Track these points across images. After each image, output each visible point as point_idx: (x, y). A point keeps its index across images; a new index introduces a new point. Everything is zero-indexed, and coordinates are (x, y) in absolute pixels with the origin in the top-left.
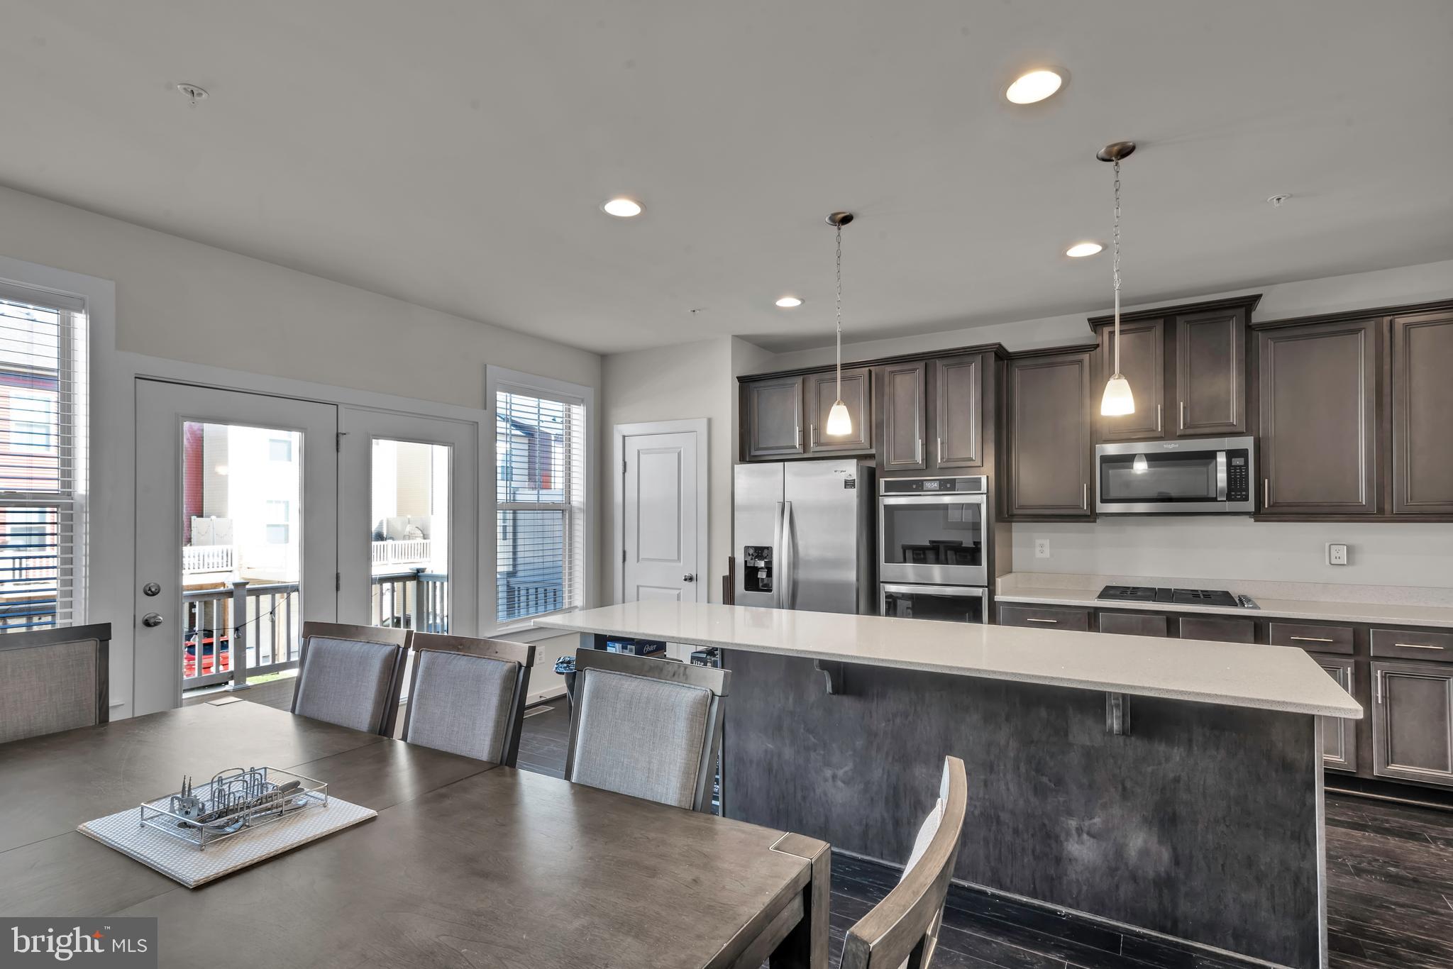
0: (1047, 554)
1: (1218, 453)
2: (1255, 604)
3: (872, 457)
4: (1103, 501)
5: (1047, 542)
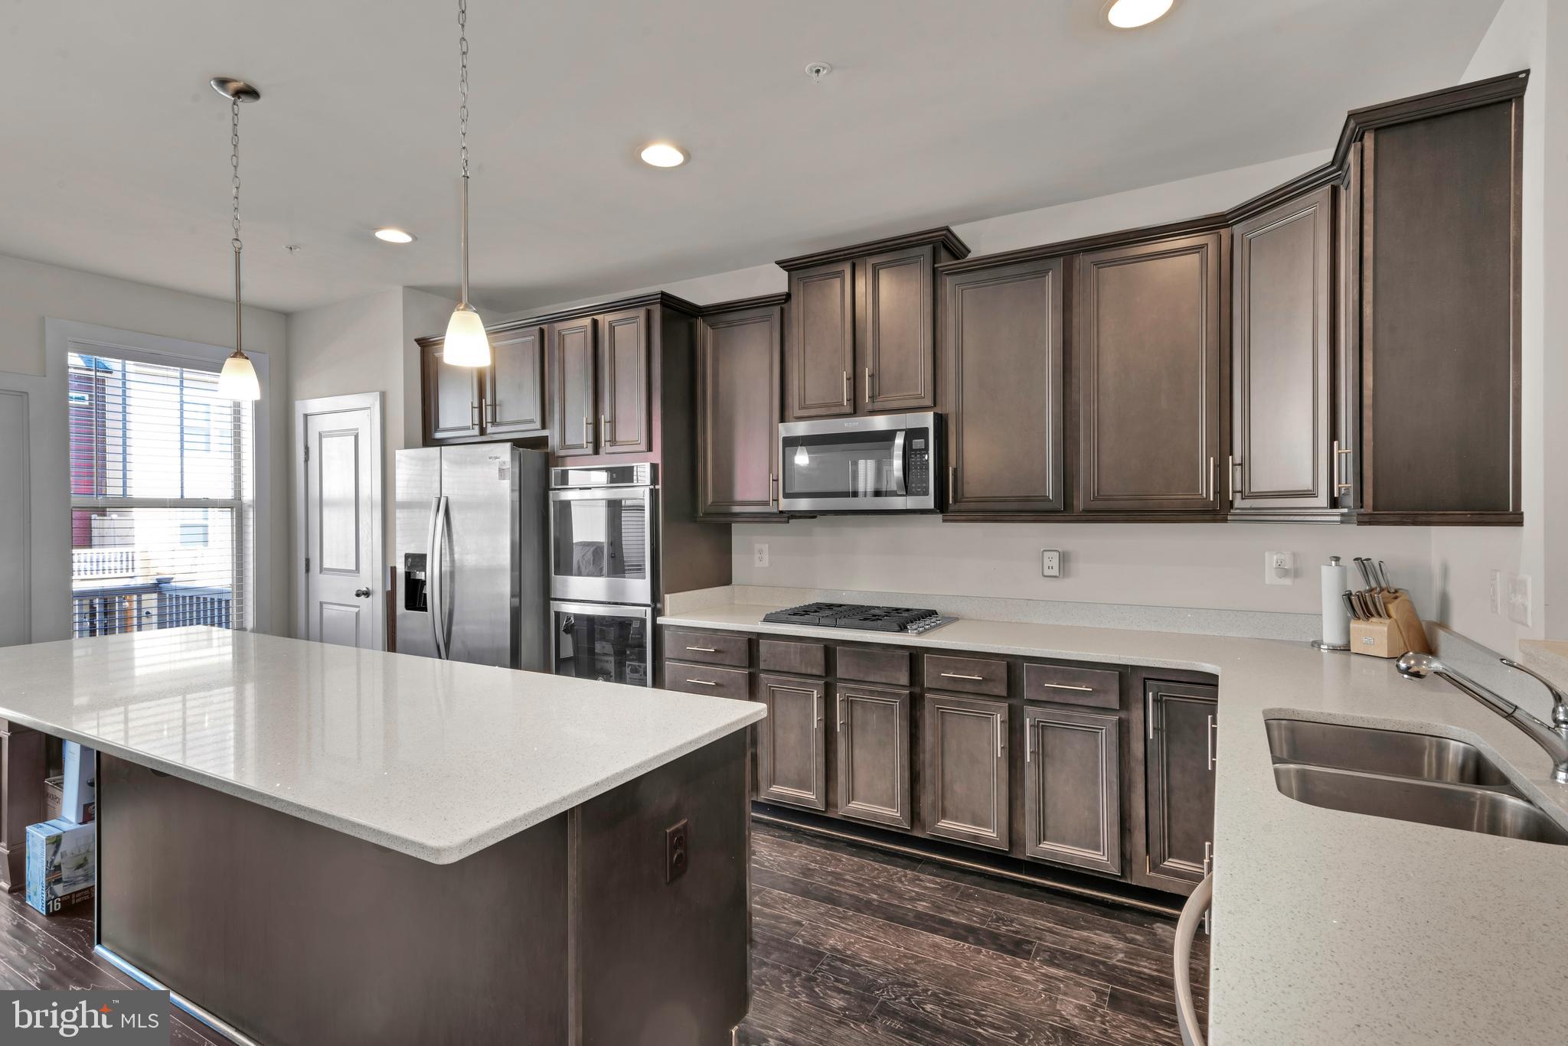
0: (766, 562)
1: (895, 434)
4: (786, 496)
5: (765, 547)
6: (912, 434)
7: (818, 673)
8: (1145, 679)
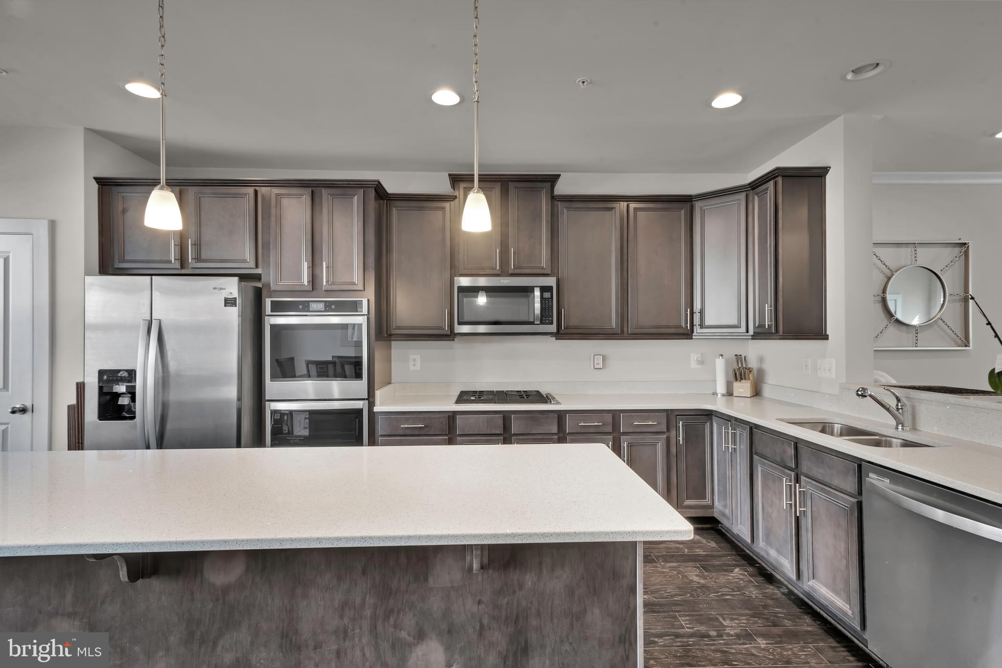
0: (418, 367)
1: (535, 288)
2: (557, 401)
3: (258, 277)
4: (460, 323)
5: (418, 357)
6: (544, 289)
7: (499, 432)
8: (676, 415)
